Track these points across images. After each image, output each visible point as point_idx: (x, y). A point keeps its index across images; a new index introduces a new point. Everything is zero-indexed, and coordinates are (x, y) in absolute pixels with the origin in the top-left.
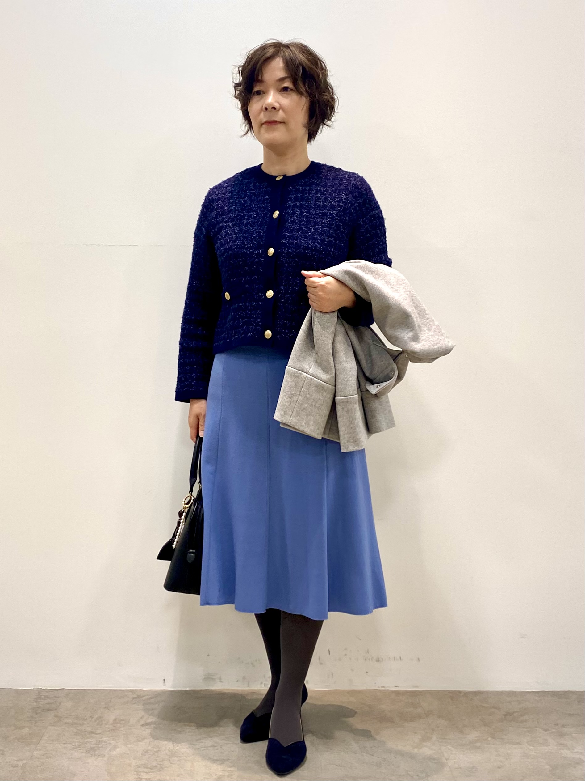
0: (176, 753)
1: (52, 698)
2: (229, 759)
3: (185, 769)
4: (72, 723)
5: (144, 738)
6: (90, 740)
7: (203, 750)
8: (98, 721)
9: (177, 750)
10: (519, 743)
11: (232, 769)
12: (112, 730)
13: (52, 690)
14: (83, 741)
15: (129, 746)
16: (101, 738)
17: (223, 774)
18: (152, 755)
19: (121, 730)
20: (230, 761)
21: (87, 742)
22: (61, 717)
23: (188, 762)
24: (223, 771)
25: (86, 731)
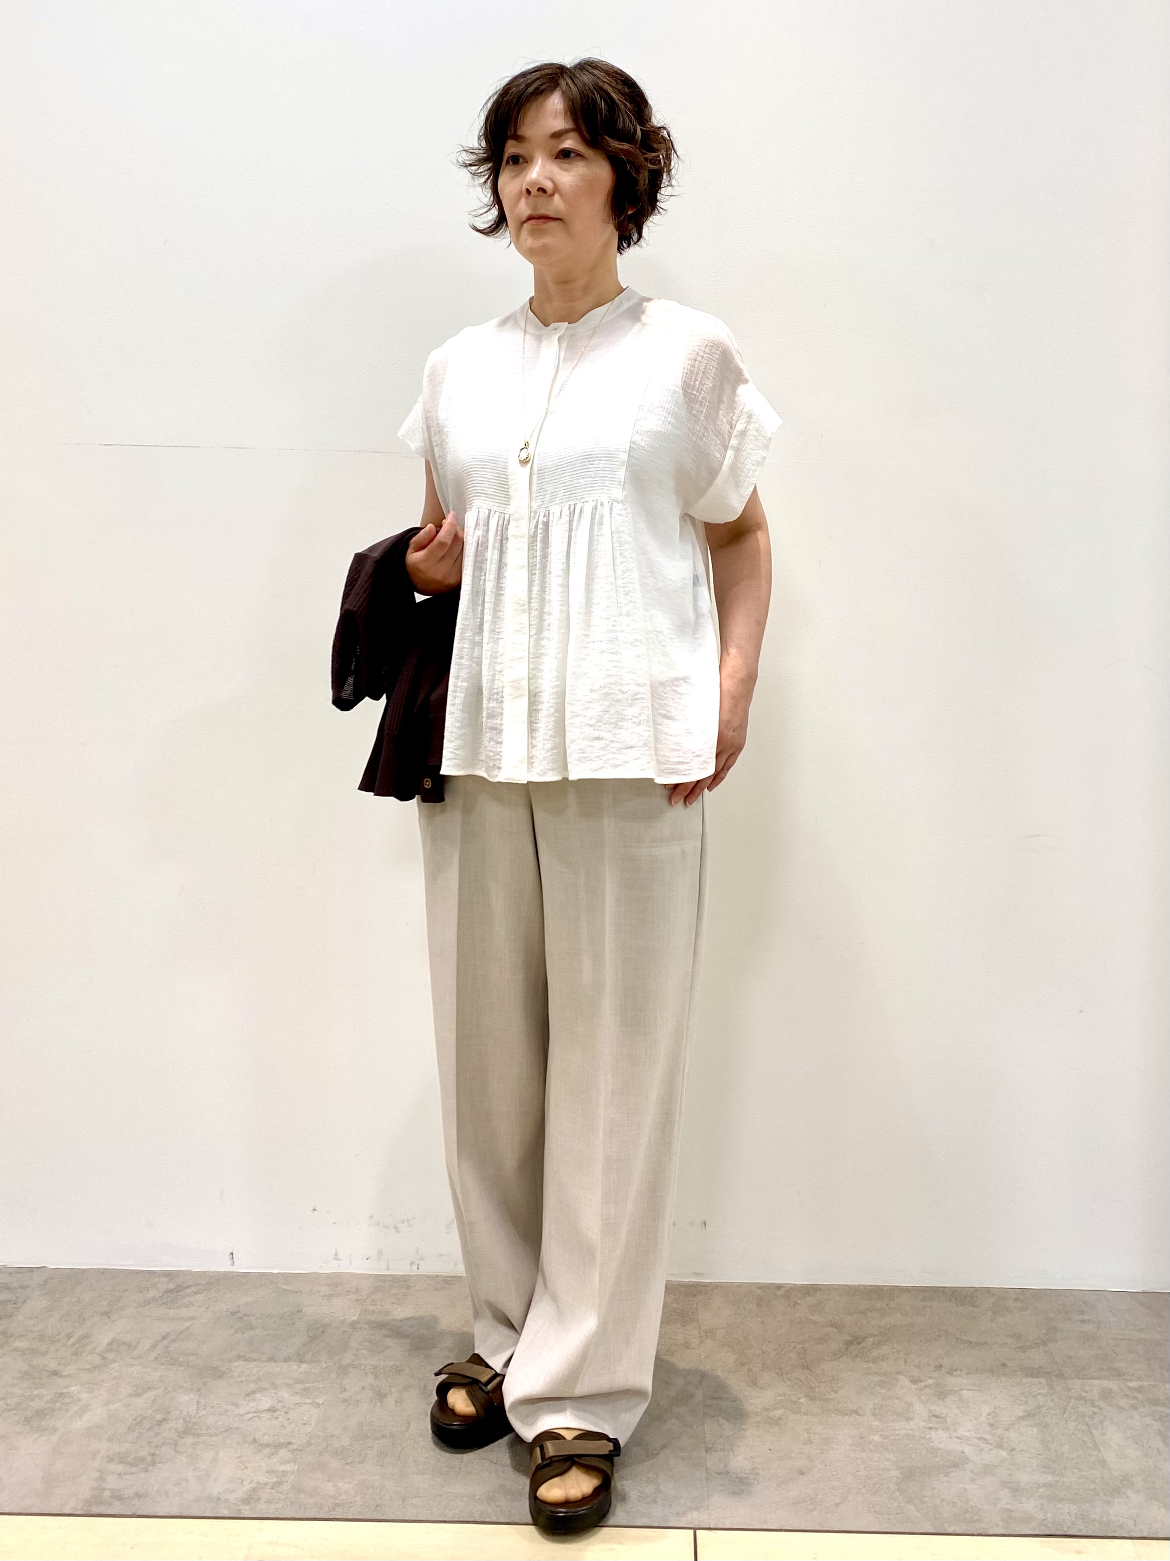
0: (194, 1427)
1: (16, 1288)
2: (290, 1443)
3: (196, 1465)
4: (28, 1349)
5: (149, 1389)
6: (44, 1392)
7: (248, 1420)
8: (75, 1347)
9: (199, 1418)
10: (855, 1412)
11: (288, 1467)
12: (95, 1367)
13: (20, 1271)
14: (30, 1394)
15: (111, 1406)
16: (67, 1387)
17: (266, 1480)
18: (150, 1429)
19: (113, 1368)
20: (291, 1447)
21: (37, 1396)
22: (12, 1335)
23: (210, 1447)
24: (268, 1472)
25: (46, 1368)
